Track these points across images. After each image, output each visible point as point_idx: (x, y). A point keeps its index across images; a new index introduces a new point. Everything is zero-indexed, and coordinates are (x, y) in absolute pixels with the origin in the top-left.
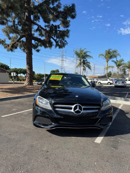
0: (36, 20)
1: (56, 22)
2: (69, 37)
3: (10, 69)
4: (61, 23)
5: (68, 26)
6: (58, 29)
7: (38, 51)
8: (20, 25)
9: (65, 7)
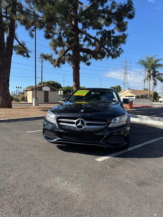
0: (86, 28)
1: (110, 26)
2: (125, 43)
3: (62, 87)
4: (116, 27)
5: (124, 30)
6: (112, 35)
7: (89, 64)
8: (65, 37)
9: (118, 6)
